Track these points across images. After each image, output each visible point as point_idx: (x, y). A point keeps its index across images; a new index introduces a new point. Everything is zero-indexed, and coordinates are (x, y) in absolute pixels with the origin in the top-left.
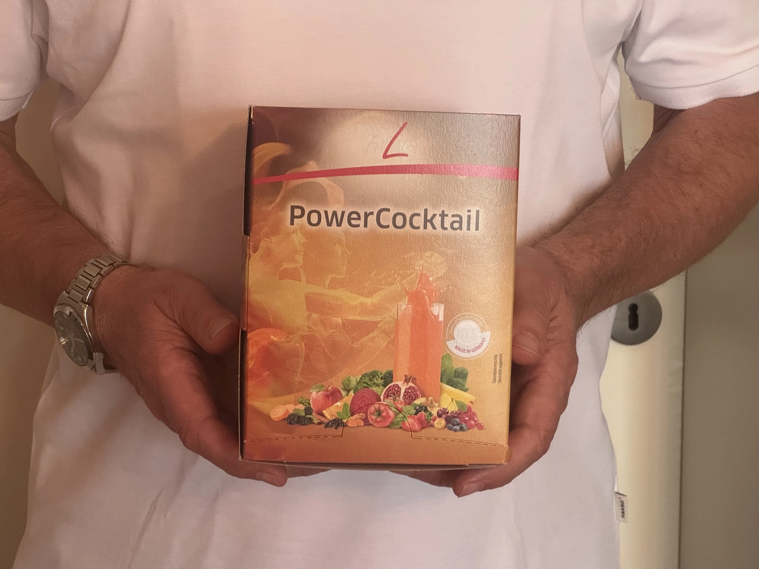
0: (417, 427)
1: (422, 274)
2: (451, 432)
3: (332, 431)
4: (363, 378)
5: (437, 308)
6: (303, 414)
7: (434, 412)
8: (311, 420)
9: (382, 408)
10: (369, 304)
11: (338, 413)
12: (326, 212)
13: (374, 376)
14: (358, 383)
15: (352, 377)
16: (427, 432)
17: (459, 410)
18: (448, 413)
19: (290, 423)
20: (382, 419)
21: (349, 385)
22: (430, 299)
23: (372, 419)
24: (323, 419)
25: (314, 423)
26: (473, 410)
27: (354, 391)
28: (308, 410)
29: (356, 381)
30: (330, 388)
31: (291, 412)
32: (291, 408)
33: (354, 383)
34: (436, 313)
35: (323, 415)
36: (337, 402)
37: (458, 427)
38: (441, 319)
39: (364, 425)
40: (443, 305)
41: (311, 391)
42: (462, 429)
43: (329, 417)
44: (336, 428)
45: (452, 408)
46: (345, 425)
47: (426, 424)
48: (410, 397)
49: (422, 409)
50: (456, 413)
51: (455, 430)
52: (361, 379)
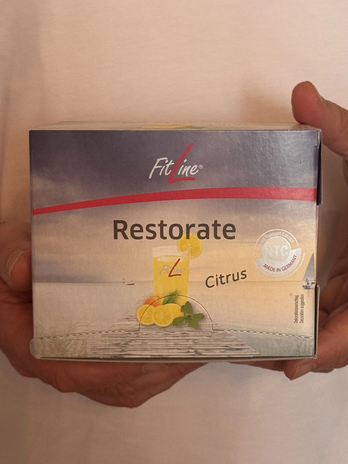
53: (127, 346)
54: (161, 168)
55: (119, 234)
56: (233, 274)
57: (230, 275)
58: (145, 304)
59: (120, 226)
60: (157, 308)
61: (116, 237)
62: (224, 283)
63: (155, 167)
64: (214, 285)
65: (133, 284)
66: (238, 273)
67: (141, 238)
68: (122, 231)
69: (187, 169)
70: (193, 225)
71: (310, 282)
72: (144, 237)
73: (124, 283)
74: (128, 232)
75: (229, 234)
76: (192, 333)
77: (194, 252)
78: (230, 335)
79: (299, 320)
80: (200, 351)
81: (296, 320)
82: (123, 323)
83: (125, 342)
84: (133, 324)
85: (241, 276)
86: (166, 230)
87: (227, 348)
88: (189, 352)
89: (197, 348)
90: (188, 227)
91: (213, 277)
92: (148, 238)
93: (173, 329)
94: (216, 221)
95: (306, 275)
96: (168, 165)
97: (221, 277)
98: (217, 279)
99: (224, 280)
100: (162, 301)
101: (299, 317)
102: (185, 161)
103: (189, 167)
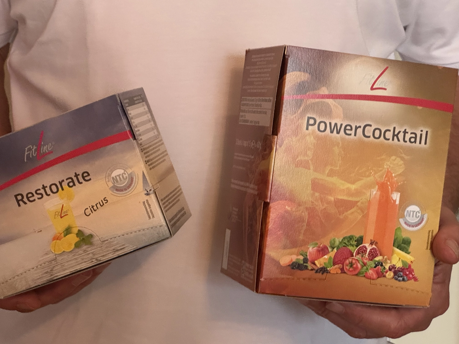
0: (375, 276)
1: (388, 172)
2: (396, 281)
3: (319, 275)
4: (344, 240)
5: (396, 195)
6: (302, 262)
7: (387, 267)
8: (306, 267)
9: (354, 261)
10: (353, 188)
11: (325, 263)
12: (330, 124)
13: (351, 239)
14: (340, 243)
15: (336, 238)
16: (381, 280)
17: (403, 267)
18: (396, 268)
19: (293, 268)
20: (353, 269)
21: (334, 244)
22: (391, 189)
23: (347, 269)
24: (314, 267)
25: (308, 269)
26: (412, 267)
27: (337, 248)
28: (305, 260)
29: (339, 241)
30: (321, 245)
31: (294, 260)
32: (294, 258)
33: (337, 243)
34: (394, 199)
35: (314, 264)
36: (324, 255)
37: (401, 279)
38: (397, 202)
39: (341, 273)
40: (399, 194)
41: (309, 247)
42: (403, 280)
43: (318, 265)
44: (323, 274)
45: (399, 265)
46: (328, 272)
47: (381, 275)
48: (373, 255)
49: (379, 263)
50: (401, 269)
51: (399, 281)
52: (342, 240)
53: (53, 271)
54: (30, 153)
55: (21, 203)
56: (99, 203)
57: (97, 203)
58: (53, 241)
59: (19, 198)
60: (62, 240)
61: (19, 205)
62: (96, 210)
63: (26, 153)
64: (90, 214)
65: (41, 231)
66: (102, 201)
67: (34, 200)
68: (22, 200)
69: (45, 148)
70: (63, 181)
71: (148, 190)
72: (36, 199)
73: (35, 232)
74: (25, 199)
75: (86, 178)
76: (90, 249)
77: (70, 197)
78: (113, 242)
79: (151, 217)
80: (99, 258)
81: (149, 217)
82: (44, 257)
83: (50, 269)
84: (51, 256)
85: (104, 202)
86: (48, 189)
87: (115, 250)
88: (92, 261)
89: (97, 257)
90: (60, 183)
91: (87, 209)
92: (39, 199)
93: (77, 250)
94: (76, 173)
95: (144, 186)
96: (33, 150)
97: (93, 207)
98: (90, 209)
99: (95, 208)
100: (63, 235)
101: (150, 215)
102: (42, 143)
103: (47, 146)
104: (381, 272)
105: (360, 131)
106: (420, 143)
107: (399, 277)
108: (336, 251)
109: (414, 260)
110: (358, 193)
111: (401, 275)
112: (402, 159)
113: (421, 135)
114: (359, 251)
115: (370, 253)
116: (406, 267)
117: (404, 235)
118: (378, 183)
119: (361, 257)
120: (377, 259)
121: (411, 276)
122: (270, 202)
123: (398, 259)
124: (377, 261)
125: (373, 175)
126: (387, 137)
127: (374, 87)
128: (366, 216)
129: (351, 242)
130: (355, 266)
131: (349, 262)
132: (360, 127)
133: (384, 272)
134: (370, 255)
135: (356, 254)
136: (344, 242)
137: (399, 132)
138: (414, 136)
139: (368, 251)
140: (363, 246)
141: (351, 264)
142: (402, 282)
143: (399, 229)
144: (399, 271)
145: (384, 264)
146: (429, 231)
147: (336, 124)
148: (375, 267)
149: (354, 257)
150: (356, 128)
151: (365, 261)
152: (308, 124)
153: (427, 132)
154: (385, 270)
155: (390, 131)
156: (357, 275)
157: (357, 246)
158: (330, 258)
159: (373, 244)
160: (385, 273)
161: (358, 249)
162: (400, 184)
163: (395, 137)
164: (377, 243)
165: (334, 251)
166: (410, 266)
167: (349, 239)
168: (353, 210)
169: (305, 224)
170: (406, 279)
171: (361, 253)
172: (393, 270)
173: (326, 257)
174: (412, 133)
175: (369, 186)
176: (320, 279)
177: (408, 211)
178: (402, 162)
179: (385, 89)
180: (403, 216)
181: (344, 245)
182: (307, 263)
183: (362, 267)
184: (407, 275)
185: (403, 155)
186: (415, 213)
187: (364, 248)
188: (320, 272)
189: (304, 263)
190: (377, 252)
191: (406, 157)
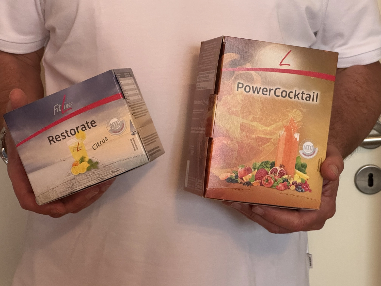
0: (283, 188)
2: (297, 192)
3: (245, 187)
5: (297, 135)
6: (234, 178)
7: (291, 182)
8: (237, 181)
9: (269, 178)
10: (268, 130)
11: (249, 179)
12: (253, 87)
13: (267, 163)
15: (257, 163)
16: (287, 191)
17: (302, 182)
18: (297, 183)
19: (228, 182)
20: (268, 183)
21: (255, 166)
22: (294, 130)
23: (264, 183)
24: (242, 181)
25: (238, 183)
26: (308, 183)
27: (258, 169)
28: (237, 177)
29: (259, 165)
30: (247, 167)
31: (229, 176)
32: (229, 175)
33: (258, 166)
34: (296, 137)
35: (242, 179)
36: (249, 174)
37: (300, 190)
38: (298, 140)
39: (260, 186)
40: (299, 134)
41: (238, 168)
42: (302, 191)
43: (245, 181)
44: (248, 186)
45: (299, 181)
46: (251, 185)
47: (287, 187)
48: (281, 174)
49: (286, 180)
50: (300, 184)
51: (299, 192)
52: (261, 164)
53: (73, 186)
54: (57, 109)
55: (52, 142)
56: (102, 141)
57: (101, 141)
58: (73, 166)
59: (51, 138)
60: (78, 166)
61: (51, 144)
62: (100, 145)
63: (55, 110)
64: (96, 148)
65: (65, 160)
66: (104, 139)
67: (60, 140)
68: (52, 140)
69: (67, 105)
70: (79, 127)
71: (134, 132)
72: (62, 139)
73: (61, 161)
74: (55, 140)
75: (94, 125)
76: (96, 172)
77: (83, 138)
78: (111, 166)
79: (136, 149)
80: (102, 178)
81: (135, 149)
82: (68, 177)
83: (71, 185)
84: (72, 176)
85: (105, 140)
86: (69, 133)
87: (113, 172)
88: (98, 180)
89: (101, 176)
90: (77, 128)
91: (94, 145)
92: (63, 139)
93: (88, 172)
94: (87, 122)
95: (131, 129)
96: (59, 107)
97: (98, 143)
98: (96, 145)
99: (99, 144)
100: (79, 162)
101: (135, 148)
102: (65, 103)
103: (68, 104)
104: (287, 186)
105: (272, 92)
106: (313, 101)
107: (299, 189)
108: (257, 171)
109: (309, 178)
110: (271, 133)
111: (300, 188)
112: (301, 111)
113: (314, 95)
114: (272, 171)
115: (280, 173)
116: (304, 183)
117: (302, 162)
118: (285, 127)
119: (273, 175)
120: (284, 177)
121: (307, 189)
122: (213, 138)
123: (299, 177)
124: (284, 179)
125: (281, 121)
126: (291, 96)
127: (282, 64)
128: (277, 148)
129: (267, 166)
130: (269, 181)
131: (266, 178)
132: (273, 89)
133: (289, 185)
134: (280, 174)
135: (270, 173)
136: (262, 165)
137: (299, 93)
138: (309, 96)
139: (278, 171)
140: (275, 168)
141: (267, 180)
142: (301, 193)
143: (299, 157)
144: (299, 185)
145: (289, 181)
146: (319, 159)
147: (257, 88)
148: (283, 182)
149: (269, 176)
150: (270, 90)
151: (277, 178)
152: (238, 87)
153: (317, 94)
154: (290, 185)
155: (292, 92)
156: (270, 187)
157: (271, 168)
158: (253, 175)
159: (281, 167)
160: (289, 187)
161: (272, 170)
162: (299, 127)
163: (296, 97)
164: (284, 166)
165: (255, 171)
166: (306, 182)
167: (265, 163)
168: (268, 144)
169: (236, 152)
170: (304, 191)
171: (273, 173)
172: (295, 184)
173: (250, 175)
174: (307, 94)
175: (279, 129)
176: (246, 190)
177: (305, 146)
178: (300, 113)
179: (289, 65)
180: (302, 149)
181: (262, 167)
182: (238, 178)
183: (275, 182)
184: (304, 188)
185: (301, 109)
186: (309, 147)
187: (276, 169)
188: (246, 185)
189: (235, 178)
190: (284, 172)
191: (304, 110)
